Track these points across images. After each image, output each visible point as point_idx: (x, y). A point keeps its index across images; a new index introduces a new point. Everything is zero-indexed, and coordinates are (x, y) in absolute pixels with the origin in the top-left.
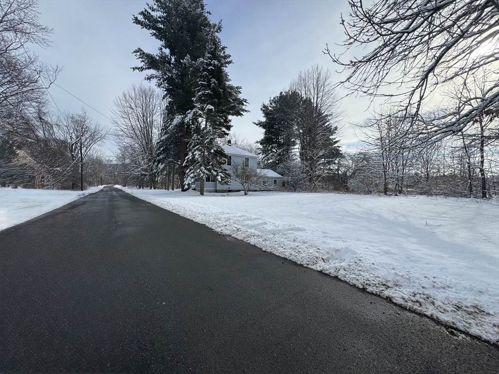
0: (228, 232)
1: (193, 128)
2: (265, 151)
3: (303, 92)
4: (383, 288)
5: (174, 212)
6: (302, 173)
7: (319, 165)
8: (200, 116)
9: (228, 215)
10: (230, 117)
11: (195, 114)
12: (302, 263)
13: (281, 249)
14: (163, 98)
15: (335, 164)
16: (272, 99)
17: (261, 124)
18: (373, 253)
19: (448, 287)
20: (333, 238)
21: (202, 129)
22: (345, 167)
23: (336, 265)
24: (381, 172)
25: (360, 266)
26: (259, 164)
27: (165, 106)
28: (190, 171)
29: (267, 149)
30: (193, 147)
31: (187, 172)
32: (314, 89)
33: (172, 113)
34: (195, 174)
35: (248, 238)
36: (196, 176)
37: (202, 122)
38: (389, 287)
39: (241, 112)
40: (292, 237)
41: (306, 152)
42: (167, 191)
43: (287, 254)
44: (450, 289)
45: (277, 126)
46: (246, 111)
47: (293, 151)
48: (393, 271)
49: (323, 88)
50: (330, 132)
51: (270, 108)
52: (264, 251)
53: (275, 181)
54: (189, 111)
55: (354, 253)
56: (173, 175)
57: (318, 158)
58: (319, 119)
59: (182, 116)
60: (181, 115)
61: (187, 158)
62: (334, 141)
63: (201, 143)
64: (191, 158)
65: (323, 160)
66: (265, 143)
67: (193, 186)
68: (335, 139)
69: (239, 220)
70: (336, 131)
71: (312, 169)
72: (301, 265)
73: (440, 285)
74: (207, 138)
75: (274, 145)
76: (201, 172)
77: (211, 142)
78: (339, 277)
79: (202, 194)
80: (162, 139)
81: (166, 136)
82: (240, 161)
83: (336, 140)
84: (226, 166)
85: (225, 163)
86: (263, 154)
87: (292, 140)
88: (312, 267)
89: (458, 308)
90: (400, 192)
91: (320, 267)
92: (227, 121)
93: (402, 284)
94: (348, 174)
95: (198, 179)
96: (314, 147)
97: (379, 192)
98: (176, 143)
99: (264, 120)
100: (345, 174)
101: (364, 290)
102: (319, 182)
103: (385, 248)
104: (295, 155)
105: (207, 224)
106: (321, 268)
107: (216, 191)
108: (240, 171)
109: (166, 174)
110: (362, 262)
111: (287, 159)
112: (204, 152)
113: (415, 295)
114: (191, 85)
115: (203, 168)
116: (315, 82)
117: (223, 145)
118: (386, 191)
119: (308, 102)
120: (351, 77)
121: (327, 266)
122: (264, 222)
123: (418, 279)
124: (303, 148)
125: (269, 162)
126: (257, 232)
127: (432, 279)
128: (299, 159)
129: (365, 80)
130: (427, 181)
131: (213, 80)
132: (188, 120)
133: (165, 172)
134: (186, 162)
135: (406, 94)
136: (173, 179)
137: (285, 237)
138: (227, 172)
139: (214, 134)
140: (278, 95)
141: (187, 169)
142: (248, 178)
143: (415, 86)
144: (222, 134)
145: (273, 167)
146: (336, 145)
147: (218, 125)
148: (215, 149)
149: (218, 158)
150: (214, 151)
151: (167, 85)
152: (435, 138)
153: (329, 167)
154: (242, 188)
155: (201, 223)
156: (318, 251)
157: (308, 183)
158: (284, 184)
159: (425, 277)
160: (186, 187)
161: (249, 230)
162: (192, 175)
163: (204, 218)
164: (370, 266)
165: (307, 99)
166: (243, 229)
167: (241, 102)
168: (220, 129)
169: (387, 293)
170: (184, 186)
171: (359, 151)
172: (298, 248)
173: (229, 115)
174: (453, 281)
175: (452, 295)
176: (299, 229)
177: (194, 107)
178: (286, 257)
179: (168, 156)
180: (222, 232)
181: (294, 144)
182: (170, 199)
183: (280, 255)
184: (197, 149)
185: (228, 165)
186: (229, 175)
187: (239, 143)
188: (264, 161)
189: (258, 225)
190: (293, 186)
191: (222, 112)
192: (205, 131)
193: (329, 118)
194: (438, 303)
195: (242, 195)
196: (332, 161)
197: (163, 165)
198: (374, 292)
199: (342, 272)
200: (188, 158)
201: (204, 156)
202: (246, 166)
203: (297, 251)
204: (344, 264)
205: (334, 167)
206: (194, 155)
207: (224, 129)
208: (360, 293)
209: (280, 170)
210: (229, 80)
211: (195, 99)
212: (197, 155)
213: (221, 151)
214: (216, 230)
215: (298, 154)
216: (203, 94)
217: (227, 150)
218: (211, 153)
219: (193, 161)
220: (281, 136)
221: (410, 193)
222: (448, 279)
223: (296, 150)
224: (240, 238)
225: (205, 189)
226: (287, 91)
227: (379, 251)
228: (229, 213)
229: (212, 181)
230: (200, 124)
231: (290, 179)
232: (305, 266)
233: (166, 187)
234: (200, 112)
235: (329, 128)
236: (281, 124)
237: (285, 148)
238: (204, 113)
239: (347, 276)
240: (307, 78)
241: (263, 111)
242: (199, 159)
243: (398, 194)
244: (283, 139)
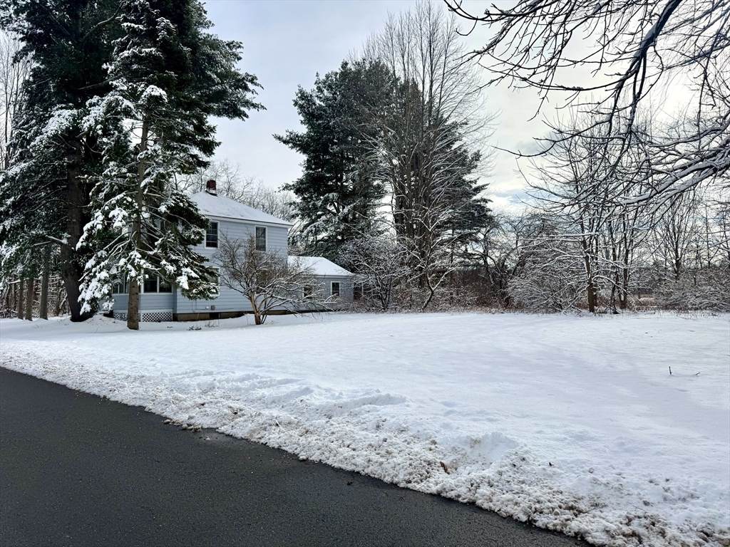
1: (107, 144)
2: (307, 211)
3: (399, 67)
4: (569, 514)
5: (49, 378)
6: (402, 264)
7: (441, 244)
8: (127, 113)
9: (209, 379)
10: (211, 120)
11: (110, 108)
13: (347, 452)
14: (16, 60)
15: (477, 241)
16: (322, 77)
17: (295, 142)
18: (552, 442)
19: (692, 496)
20: (469, 415)
21: (132, 147)
22: (501, 248)
23: (472, 475)
24: (581, 259)
25: (524, 472)
26: (294, 243)
27: (21, 81)
28: (98, 263)
29: (314, 205)
30: (108, 197)
31: (88, 265)
32: (424, 61)
33: (42, 101)
34: (114, 271)
35: (263, 433)
36: (114, 277)
37: (132, 130)
38: (580, 512)
39: (242, 109)
40: (371, 418)
41: (409, 214)
42: (24, 323)
43: (360, 461)
44: (694, 501)
45: (336, 148)
46: (254, 106)
47: (378, 210)
48: (590, 476)
49: (443, 57)
50: (463, 165)
51: (318, 102)
53: (336, 286)
54: (95, 99)
55: (511, 443)
56: (46, 276)
57: (438, 227)
58: (437, 134)
59: (75, 112)
60: (71, 108)
61: (88, 226)
62: (474, 186)
63: (130, 188)
64: (100, 227)
65: (450, 231)
66: (306, 190)
67: (108, 306)
68: (475, 182)
69: (238, 389)
70: (479, 164)
71: (423, 255)
72: (394, 486)
73: (677, 494)
74: (149, 174)
75: (331, 195)
76: (129, 266)
77: (159, 184)
78: (479, 502)
79: (133, 325)
80: (11, 173)
81: (23, 165)
82: (241, 237)
83: (479, 183)
84: (202, 250)
85: (199, 241)
86: (302, 219)
87: (375, 183)
88: (418, 487)
89: (707, 536)
91: (437, 484)
92: (201, 129)
93: (607, 502)
94: (510, 265)
95: (120, 285)
96: (429, 201)
98: (53, 186)
99: (303, 130)
100: (501, 266)
101: (530, 525)
102: (443, 285)
103: (578, 429)
104: (383, 220)
105: (149, 406)
106: (439, 487)
107: (175, 318)
108: (242, 262)
109: (23, 274)
110: (528, 463)
111: (362, 229)
112: (138, 212)
113: (630, 520)
114: (99, 31)
115: (135, 254)
116: (426, 43)
117: (195, 192)
118: (593, 305)
119: (409, 90)
121: (453, 482)
122: (304, 386)
123: (637, 486)
124: (401, 203)
125: (319, 237)
127: (663, 484)
128: (393, 231)
129: (527, 51)
131: (164, 21)
132: (92, 122)
133: (20, 268)
134: (87, 239)
135: (608, 88)
136: (45, 287)
137: (355, 420)
138: (206, 265)
139: (168, 162)
140: (338, 69)
141: (90, 258)
142: (265, 277)
143: (624, 72)
144: (190, 163)
145: (327, 249)
146: (478, 197)
147: (180, 140)
148: (171, 203)
149: (180, 228)
150: (168, 208)
151: (26, 24)
153: (463, 248)
154: (248, 305)
155: (132, 403)
156: (433, 447)
157: (415, 290)
158: (357, 293)
159: (651, 482)
160: (86, 307)
161: (266, 412)
162: (104, 274)
163: (141, 390)
164: (544, 469)
165: (407, 82)
166: (249, 410)
167: (241, 83)
168: (185, 150)
169: (576, 525)
170: (79, 306)
171: (530, 210)
172: (385, 444)
173: (208, 113)
174: (701, 483)
175: (698, 513)
176: (389, 400)
177: (109, 88)
178: (356, 470)
179: (28, 223)
180: (192, 421)
181: (380, 192)
182: (37, 342)
183: (344, 466)
184: (120, 203)
185: (208, 245)
186: (212, 274)
187: (238, 188)
188: (307, 236)
189: (290, 396)
190: (380, 298)
191: (190, 105)
192: (141, 155)
193: (460, 130)
194: (671, 532)
195: (249, 325)
196: (470, 234)
197: (14, 248)
198: (550, 526)
199: (485, 490)
200: (93, 228)
201: (138, 221)
202: (259, 248)
203: (383, 452)
204: (489, 473)
205: (475, 248)
206: (110, 219)
207: (195, 151)
208: (521, 532)
209: (346, 257)
210: (207, 24)
211: (111, 68)
212: (120, 218)
213: (187, 210)
214: (175, 418)
215: (390, 218)
216: (135, 55)
217: (206, 206)
218: (159, 213)
219: (107, 236)
220: (347, 172)
221: (642, 307)
222: (692, 480)
223: (385, 208)
225: (142, 312)
226: (360, 60)
227: (563, 436)
228: (211, 373)
229: (162, 290)
230: (126, 135)
231: (371, 280)
233: (21, 309)
234: (127, 103)
235: (460, 155)
236: (347, 143)
237: (357, 202)
238: (137, 107)
239: (494, 498)
240: (406, 31)
241: (301, 107)
242: (125, 230)
244: (353, 180)
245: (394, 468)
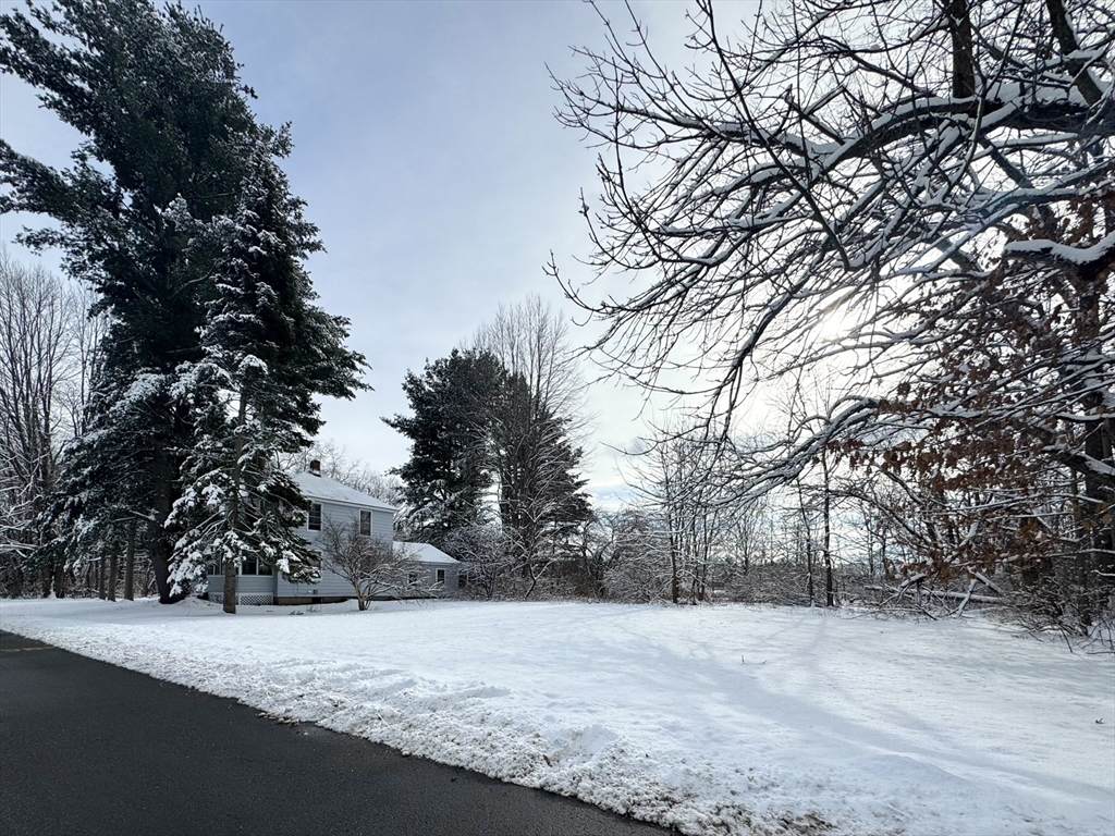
0: (305, 716)
1: (200, 415)
2: (414, 496)
3: (508, 359)
4: (664, 806)
5: (130, 666)
6: (506, 553)
7: (544, 535)
8: (223, 383)
9: (309, 668)
10: (316, 397)
11: (203, 376)
12: (500, 775)
13: (450, 747)
14: (92, 313)
15: (577, 533)
16: (432, 363)
17: (402, 425)
18: (648, 733)
19: (773, 785)
20: (570, 706)
21: (228, 420)
22: (599, 541)
23: (575, 768)
24: (668, 554)
25: (623, 764)
26: (400, 528)
27: (100, 337)
28: (190, 543)
29: (421, 490)
30: (201, 472)
31: (179, 544)
32: (533, 355)
33: (123, 362)
34: (208, 552)
35: (365, 727)
36: (209, 557)
37: (228, 402)
38: (674, 802)
39: (349, 388)
40: (476, 711)
41: (515, 505)
42: (106, 603)
43: (464, 756)
44: (775, 789)
45: (444, 435)
46: (362, 386)
47: (484, 499)
48: (683, 767)
49: (550, 354)
50: (567, 460)
51: (427, 387)
52: (406, 756)
53: (441, 573)
54: (186, 365)
55: (611, 735)
56: (131, 553)
57: (541, 518)
58: (543, 428)
59: (162, 377)
60: (158, 373)
61: (178, 502)
62: (576, 480)
63: (227, 463)
64: (191, 504)
65: (553, 523)
66: (414, 475)
67: (201, 588)
68: (577, 476)
69: (339, 680)
70: (580, 459)
71: (527, 545)
72: (498, 780)
73: (761, 783)
74: (247, 450)
75: (438, 482)
76: (225, 547)
77: (259, 460)
78: (580, 796)
79: (230, 608)
80: (87, 439)
81: (101, 432)
82: (346, 520)
83: (580, 479)
84: (304, 532)
85: (302, 523)
86: (409, 504)
87: (482, 472)
88: (522, 781)
89: (787, 823)
90: (702, 597)
91: (540, 778)
92: (306, 407)
93: (698, 793)
94: (606, 557)
95: (214, 566)
96: (533, 492)
97: (663, 597)
98: (138, 457)
99: (411, 414)
100: (598, 557)
101: (628, 817)
102: (544, 575)
103: (670, 719)
104: (489, 509)
105: (243, 698)
106: (542, 781)
107: (276, 602)
108: (346, 546)
109: (104, 552)
110: (626, 755)
111: (469, 518)
112: (235, 490)
113: (719, 810)
114: (191, 289)
115: (232, 535)
116: (535, 337)
117: (298, 472)
118: (676, 596)
119: (519, 384)
120: (606, 339)
121: (555, 775)
122: (408, 678)
123: (725, 776)
124: (507, 493)
125: (426, 523)
126: (387, 708)
127: (747, 773)
128: (499, 520)
129: (634, 351)
130: (745, 574)
131: (264, 287)
132: (182, 389)
133: (100, 544)
134: (177, 516)
135: (707, 394)
136: (131, 565)
137: (459, 714)
138: (308, 548)
139: (268, 438)
140: (448, 356)
141: (181, 536)
142: (369, 563)
143: (722, 380)
144: (293, 442)
145: (435, 536)
146: (579, 491)
147: (281, 416)
148: (272, 482)
149: (281, 509)
150: (268, 488)
151: (104, 274)
152: (756, 487)
153: (564, 540)
154: (352, 591)
155: (223, 695)
156: (536, 740)
157: (519, 579)
158: (462, 581)
159: (737, 771)
160: (176, 589)
161: (368, 705)
162: (196, 555)
163: (234, 681)
164: (641, 761)
165: (516, 375)
166: (351, 702)
167: (348, 361)
168: (287, 428)
169: (672, 816)
170: (169, 587)
171: (626, 507)
172: (489, 738)
173: (313, 390)
174: (781, 771)
175: (777, 800)
176: (493, 693)
177: (202, 355)
178: (461, 765)
179: (110, 494)
180: (289, 714)
181: (487, 482)
182: (118, 626)
183: (447, 761)
184: (214, 480)
185: (311, 527)
186: (314, 558)
187: (344, 469)
188: (413, 522)
189: (393, 688)
190: (485, 587)
191: (294, 380)
192: (239, 429)
193: (564, 426)
194: (756, 820)
195: (352, 611)
196: (571, 527)
197: (92, 523)
198: (648, 818)
199: (586, 783)
200: (183, 504)
201: (235, 500)
202: (363, 532)
203: (488, 747)
204: (590, 765)
205: (575, 541)
206: (204, 496)
207: (298, 429)
208: (621, 825)
209: (451, 545)
210: (313, 296)
211: (204, 332)
212: (215, 495)
213: (289, 490)
214: (271, 711)
215: (496, 507)
216: (231, 320)
217: (308, 487)
218: (259, 492)
219: (200, 513)
220: (455, 459)
221: (717, 599)
222: (772, 769)
223: (491, 497)
224: (340, 727)
225: (240, 595)
226: (470, 349)
227: (658, 727)
228: (311, 663)
229: (261, 573)
230: (222, 407)
231: (476, 568)
232: (506, 780)
233: (102, 589)
234: (222, 371)
235: (565, 450)
236: (454, 429)
237: (464, 490)
238: (234, 377)
239: (595, 792)
240: (516, 324)
241: (410, 391)
242: (222, 508)
243: (697, 601)
244: (461, 468)
245: (498, 763)
